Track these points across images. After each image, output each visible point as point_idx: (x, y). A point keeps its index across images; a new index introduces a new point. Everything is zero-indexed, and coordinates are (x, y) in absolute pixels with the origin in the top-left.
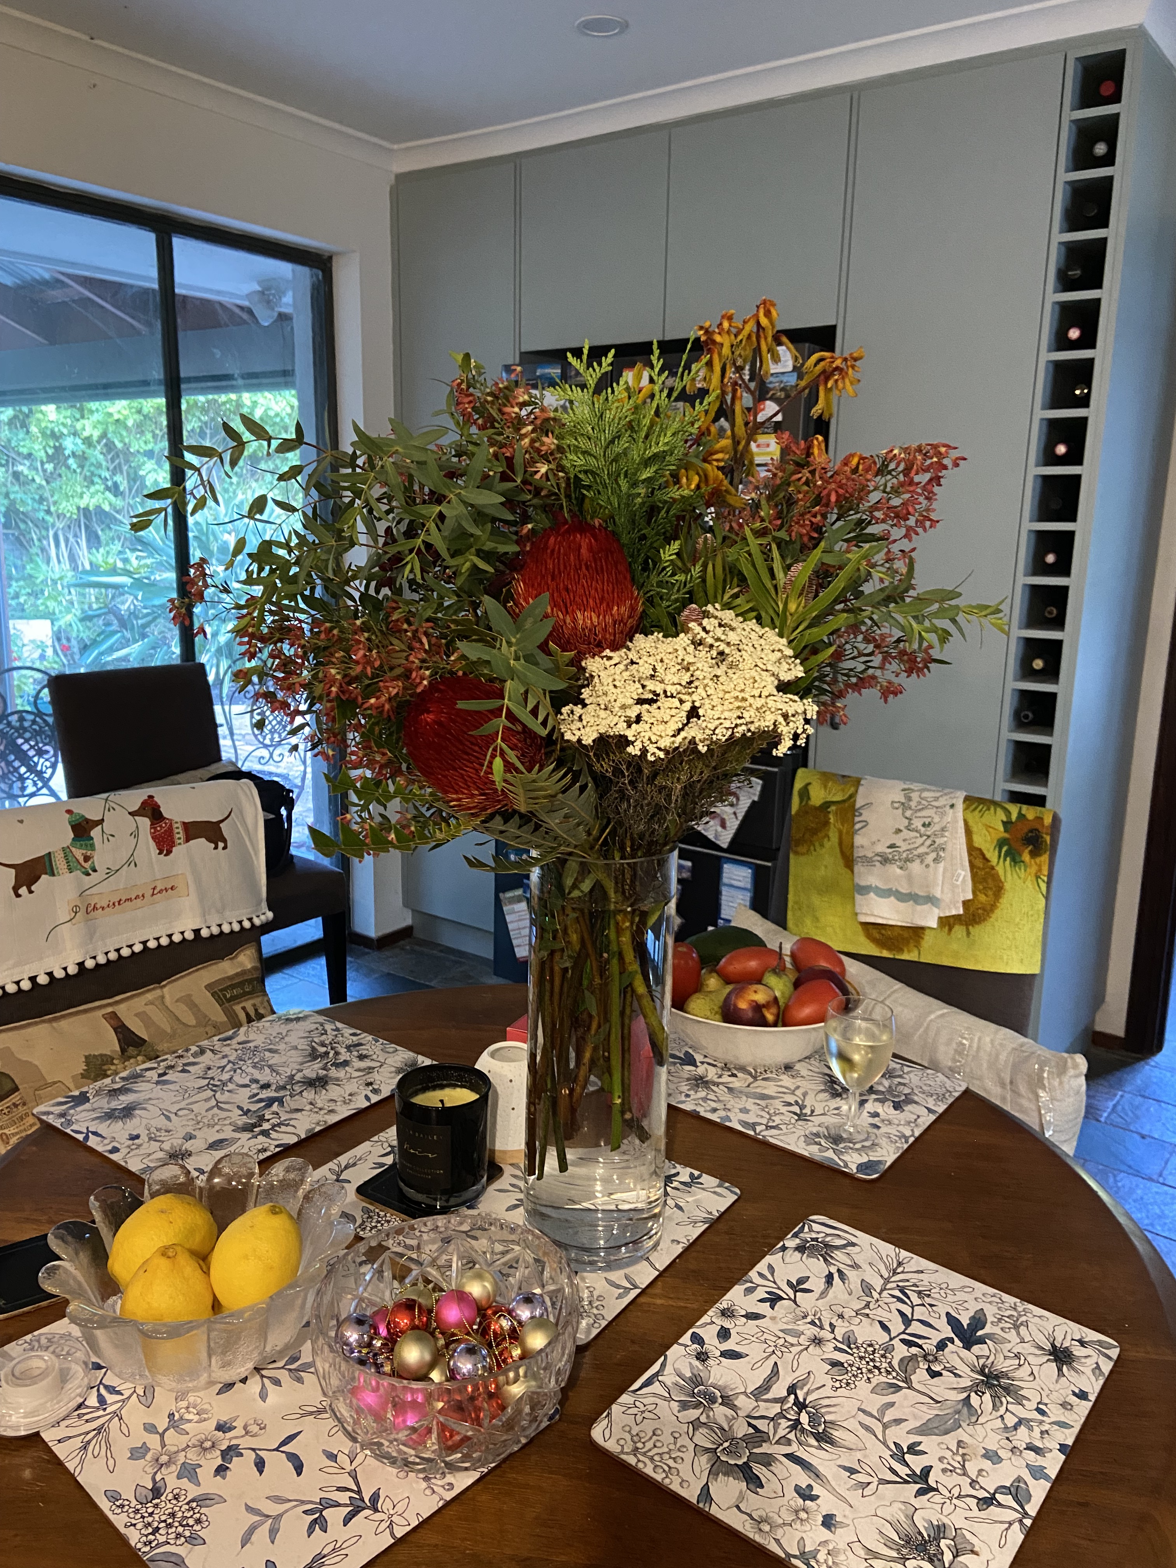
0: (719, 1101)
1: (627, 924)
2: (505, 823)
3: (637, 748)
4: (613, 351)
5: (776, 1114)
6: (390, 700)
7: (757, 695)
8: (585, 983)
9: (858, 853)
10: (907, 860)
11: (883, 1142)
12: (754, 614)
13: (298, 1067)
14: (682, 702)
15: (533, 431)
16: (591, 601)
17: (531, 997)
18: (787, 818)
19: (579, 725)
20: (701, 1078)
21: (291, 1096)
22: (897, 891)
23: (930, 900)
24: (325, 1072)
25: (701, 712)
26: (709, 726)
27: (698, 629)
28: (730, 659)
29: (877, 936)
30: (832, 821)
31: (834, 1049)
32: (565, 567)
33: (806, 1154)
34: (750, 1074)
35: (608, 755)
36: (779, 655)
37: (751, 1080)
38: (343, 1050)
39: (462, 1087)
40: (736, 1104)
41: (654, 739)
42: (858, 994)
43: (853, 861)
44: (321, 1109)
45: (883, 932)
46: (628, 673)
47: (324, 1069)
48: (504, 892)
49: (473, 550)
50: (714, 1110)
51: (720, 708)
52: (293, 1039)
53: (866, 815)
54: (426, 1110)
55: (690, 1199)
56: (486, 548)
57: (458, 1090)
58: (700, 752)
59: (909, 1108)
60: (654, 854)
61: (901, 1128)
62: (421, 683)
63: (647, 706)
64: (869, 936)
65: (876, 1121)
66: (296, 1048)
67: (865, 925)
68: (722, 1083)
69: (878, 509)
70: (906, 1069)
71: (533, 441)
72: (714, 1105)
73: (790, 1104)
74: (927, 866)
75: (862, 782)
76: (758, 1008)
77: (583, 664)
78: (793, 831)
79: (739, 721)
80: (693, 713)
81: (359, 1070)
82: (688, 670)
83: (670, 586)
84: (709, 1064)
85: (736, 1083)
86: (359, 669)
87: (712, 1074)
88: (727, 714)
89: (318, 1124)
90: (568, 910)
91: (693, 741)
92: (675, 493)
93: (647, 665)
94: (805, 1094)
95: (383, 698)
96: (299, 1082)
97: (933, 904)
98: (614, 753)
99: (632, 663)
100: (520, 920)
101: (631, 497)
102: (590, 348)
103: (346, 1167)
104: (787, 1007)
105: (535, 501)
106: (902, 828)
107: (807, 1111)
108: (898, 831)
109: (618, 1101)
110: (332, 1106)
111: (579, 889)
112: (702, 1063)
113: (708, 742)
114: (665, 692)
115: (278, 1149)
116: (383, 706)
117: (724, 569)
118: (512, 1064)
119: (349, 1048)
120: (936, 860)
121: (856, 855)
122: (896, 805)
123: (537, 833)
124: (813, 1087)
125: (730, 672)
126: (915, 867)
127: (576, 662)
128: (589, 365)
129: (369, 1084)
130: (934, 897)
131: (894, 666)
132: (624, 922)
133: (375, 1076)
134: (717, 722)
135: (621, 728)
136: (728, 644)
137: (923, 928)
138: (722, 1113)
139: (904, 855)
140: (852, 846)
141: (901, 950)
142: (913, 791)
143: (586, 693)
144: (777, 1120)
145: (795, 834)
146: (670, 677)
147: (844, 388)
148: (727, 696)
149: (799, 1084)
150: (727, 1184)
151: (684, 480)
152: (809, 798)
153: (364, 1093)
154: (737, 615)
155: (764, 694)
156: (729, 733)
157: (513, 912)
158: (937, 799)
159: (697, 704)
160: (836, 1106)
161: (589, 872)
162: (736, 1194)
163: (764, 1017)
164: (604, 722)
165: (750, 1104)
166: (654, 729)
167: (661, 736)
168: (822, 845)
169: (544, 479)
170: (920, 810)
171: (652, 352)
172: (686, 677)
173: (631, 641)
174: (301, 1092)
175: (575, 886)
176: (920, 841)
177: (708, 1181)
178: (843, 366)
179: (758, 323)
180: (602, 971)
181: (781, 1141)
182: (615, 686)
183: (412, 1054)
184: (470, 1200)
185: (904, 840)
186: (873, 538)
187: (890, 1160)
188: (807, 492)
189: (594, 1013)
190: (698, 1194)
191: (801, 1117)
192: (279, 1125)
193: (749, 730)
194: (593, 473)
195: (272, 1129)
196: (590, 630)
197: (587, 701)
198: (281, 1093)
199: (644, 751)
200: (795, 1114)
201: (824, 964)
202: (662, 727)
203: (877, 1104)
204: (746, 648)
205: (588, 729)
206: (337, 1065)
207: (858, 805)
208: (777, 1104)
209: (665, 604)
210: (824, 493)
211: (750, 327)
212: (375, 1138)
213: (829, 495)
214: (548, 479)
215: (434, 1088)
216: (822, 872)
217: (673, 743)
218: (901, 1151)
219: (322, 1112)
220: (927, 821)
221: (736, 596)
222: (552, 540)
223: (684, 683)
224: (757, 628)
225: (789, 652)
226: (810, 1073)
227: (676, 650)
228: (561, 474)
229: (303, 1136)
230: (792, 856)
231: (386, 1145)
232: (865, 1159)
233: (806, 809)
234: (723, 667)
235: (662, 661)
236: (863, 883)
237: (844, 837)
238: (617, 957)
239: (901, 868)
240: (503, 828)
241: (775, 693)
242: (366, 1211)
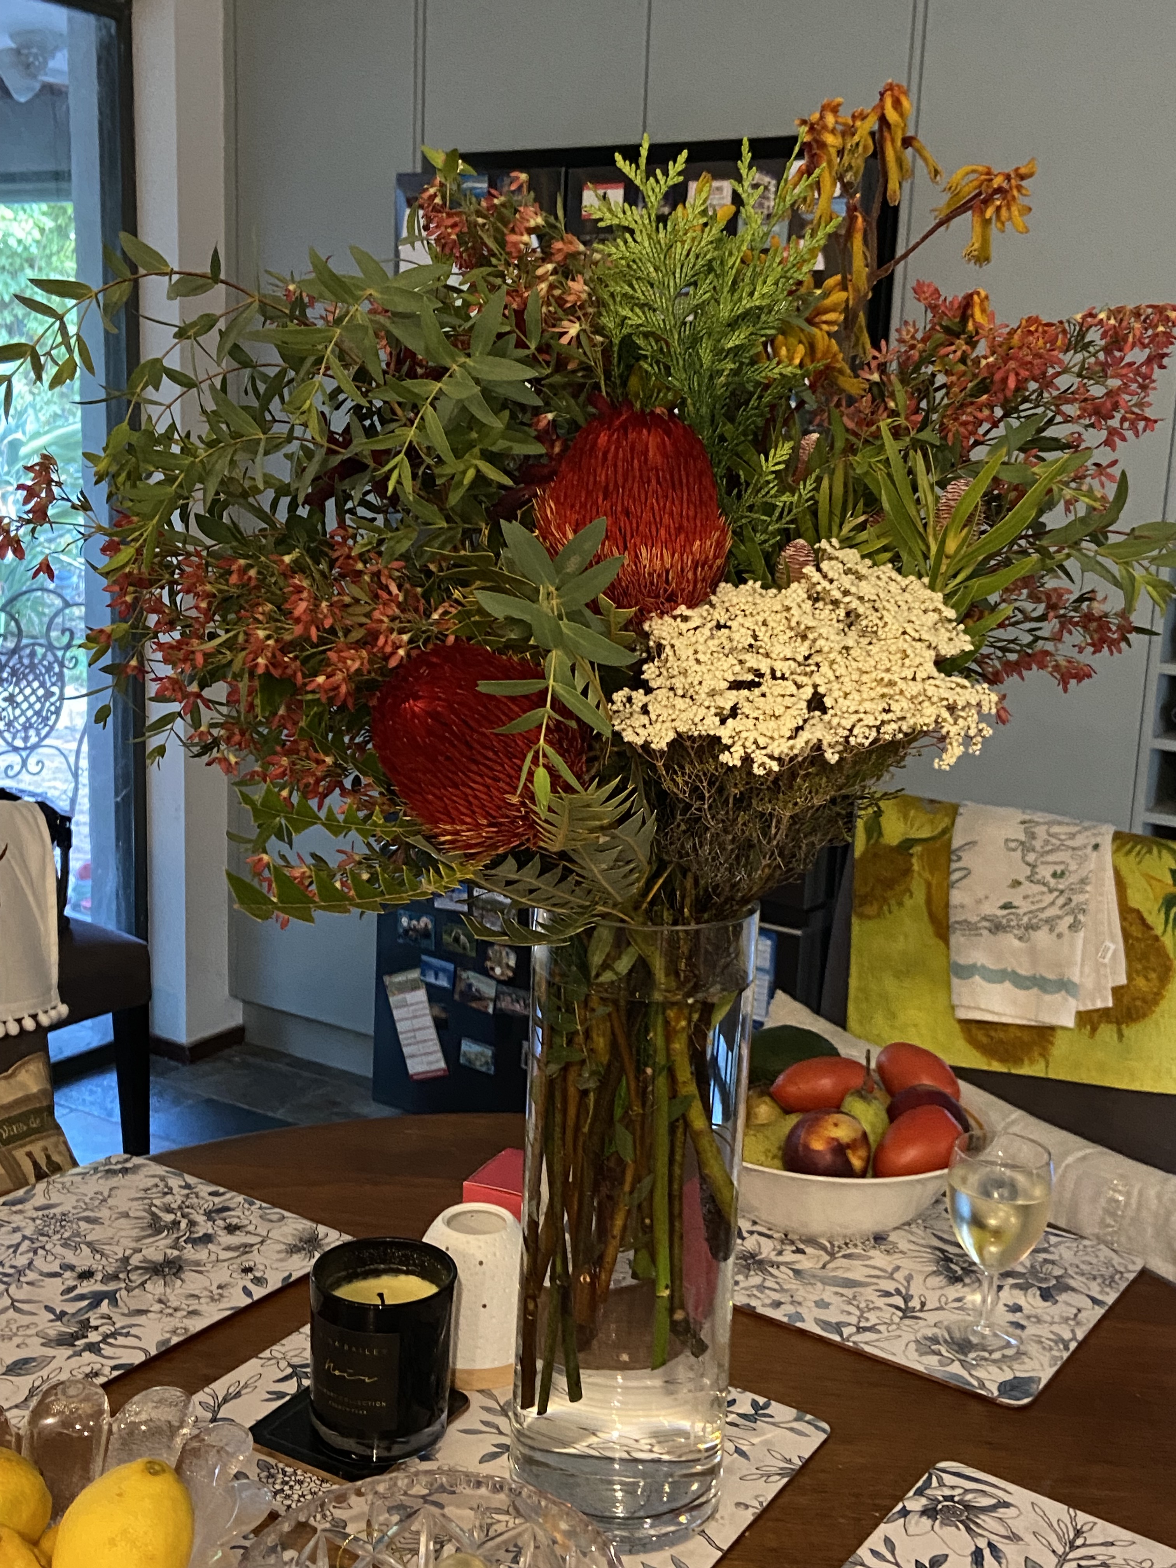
0: (782, 1290)
1: (683, 1023)
2: (519, 870)
3: (737, 756)
4: (685, 153)
5: (870, 1310)
6: (349, 678)
7: (910, 677)
8: (618, 1113)
9: (955, 916)
10: (1030, 927)
11: (1033, 1349)
12: (888, 555)
13: (134, 1245)
14: (799, 686)
15: (555, 272)
16: (663, 532)
17: (531, 1135)
18: (848, 862)
19: (645, 720)
20: (753, 1256)
21: (129, 1290)
22: (1014, 972)
23: (1065, 986)
24: (176, 1253)
25: (828, 702)
26: (844, 723)
27: (816, 577)
28: (864, 623)
29: (985, 1040)
30: (916, 867)
31: (965, 1209)
32: (626, 480)
33: (921, 1368)
34: (824, 1248)
35: (682, 768)
36: (936, 616)
37: (828, 1258)
38: (200, 1219)
39: (407, 1273)
40: (809, 1295)
41: (762, 741)
42: (981, 1126)
43: (948, 927)
44: (176, 1310)
45: (993, 1034)
46: (716, 642)
47: (175, 1247)
48: (392, 972)
49: (476, 450)
50: (777, 1304)
51: (855, 696)
52: (121, 1202)
53: (968, 859)
54: (360, 1310)
55: (755, 1441)
56: (494, 449)
57: (402, 1278)
58: (826, 762)
59: (1063, 1297)
60: (725, 918)
61: (1056, 1328)
62: (394, 653)
63: (746, 692)
64: (973, 1042)
65: (1017, 1317)
66: (126, 1215)
67: (966, 1024)
68: (783, 1263)
69: (1068, 401)
70: (1053, 1240)
71: (552, 287)
72: (776, 1296)
73: (888, 1294)
74: (1060, 936)
75: (961, 810)
76: (840, 1149)
77: (646, 627)
78: (857, 884)
79: (886, 717)
80: (817, 703)
81: (228, 1248)
82: (804, 637)
83: (769, 508)
84: (761, 1234)
85: (805, 1263)
86: (298, 630)
87: (767, 1249)
88: (868, 706)
89: (174, 1332)
90: (594, 1002)
91: (818, 747)
92: (773, 371)
93: (743, 630)
94: (909, 1279)
95: (339, 676)
96: (137, 1268)
97: (1068, 992)
98: (691, 763)
99: (719, 627)
100: (415, 1017)
101: (714, 374)
102: (652, 147)
103: (225, 1400)
104: (881, 1146)
105: (558, 379)
106: (1022, 880)
107: (915, 1303)
108: (1017, 883)
109: (666, 1293)
110: (194, 1305)
111: (613, 970)
112: (751, 1233)
113: (841, 748)
114: (773, 672)
115: (116, 1373)
116: (336, 688)
117: (845, 485)
118: (481, 1237)
119: (210, 1215)
120: (1074, 927)
121: (952, 919)
122: (1013, 845)
123: (562, 885)
124: (919, 1267)
125: (864, 641)
126: (1042, 937)
127: (636, 624)
128: (650, 173)
129: (247, 1270)
130: (1070, 981)
131: (1077, 636)
132: (678, 1020)
133: (254, 1258)
134: (855, 717)
135: (711, 726)
136: (861, 598)
137: (1052, 1028)
138: (789, 1309)
139: (1025, 919)
140: (947, 905)
141: (1019, 1061)
142: (1038, 824)
143: (649, 671)
144: (873, 1318)
145: (860, 888)
146: (779, 649)
147: (1010, 218)
148: (865, 678)
149: (898, 1263)
150: (809, 1417)
151: (783, 351)
152: (880, 834)
153: (241, 1284)
154: (863, 557)
155: (919, 677)
156: (874, 734)
157: (404, 1004)
158: (1072, 836)
159: (821, 690)
160: (957, 1295)
161: (629, 944)
162: (824, 1431)
163: (848, 1163)
164: (684, 716)
165: (828, 1294)
166: (761, 726)
167: (772, 738)
168: (900, 904)
169: (574, 343)
170: (1048, 852)
171: (739, 156)
172: (803, 649)
173: (714, 593)
174: (143, 1284)
175: (606, 966)
176: (1049, 898)
177: (781, 1411)
178: (1005, 185)
179: (883, 120)
180: (643, 1094)
181: (882, 1349)
182: (698, 661)
183: (308, 1224)
184: (424, 1448)
185: (1025, 897)
186: (1056, 445)
187: (1046, 1375)
188: (964, 374)
189: (629, 1160)
190: (766, 1433)
191: (907, 1313)
192: (113, 1335)
193: (900, 731)
194: (658, 339)
195: (104, 1341)
196: (659, 576)
197: (653, 684)
198: (111, 1286)
199: (747, 760)
200: (898, 1308)
201: (927, 1082)
202: (772, 724)
203: (1017, 1292)
204: (888, 606)
205: (658, 726)
206: (194, 1242)
207: (956, 844)
208: (869, 1294)
209: (760, 537)
210: (998, 377)
211: (871, 123)
212: (266, 1354)
213: (1005, 380)
214: (580, 345)
215: (366, 1275)
216: (900, 945)
217: (792, 748)
218: (1059, 1363)
219: (179, 1314)
220: (1059, 869)
221: (862, 527)
222: (603, 439)
223: (800, 658)
224: (895, 575)
225: (951, 613)
226: (913, 1247)
227: (788, 609)
228: (599, 338)
229: (153, 1352)
230: (855, 921)
231: (283, 1364)
232: (1008, 1376)
233: (876, 850)
234: (853, 634)
235: (765, 623)
236: (962, 961)
237: (933, 891)
238: (665, 1073)
239: (1020, 939)
240: (514, 877)
241: (935, 673)
242: (263, 1466)
